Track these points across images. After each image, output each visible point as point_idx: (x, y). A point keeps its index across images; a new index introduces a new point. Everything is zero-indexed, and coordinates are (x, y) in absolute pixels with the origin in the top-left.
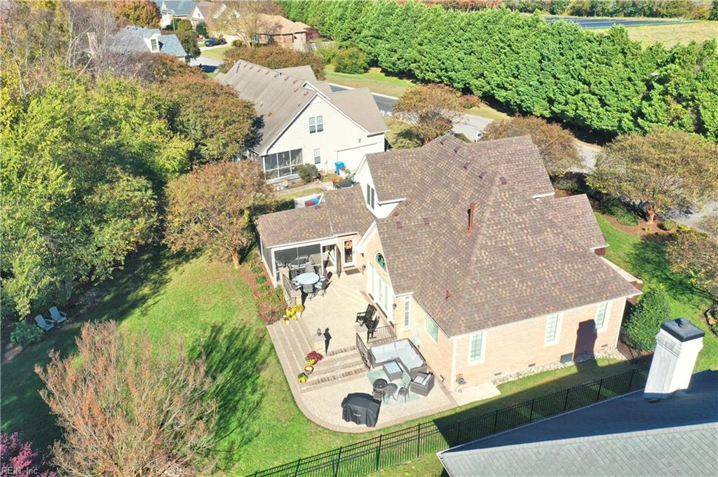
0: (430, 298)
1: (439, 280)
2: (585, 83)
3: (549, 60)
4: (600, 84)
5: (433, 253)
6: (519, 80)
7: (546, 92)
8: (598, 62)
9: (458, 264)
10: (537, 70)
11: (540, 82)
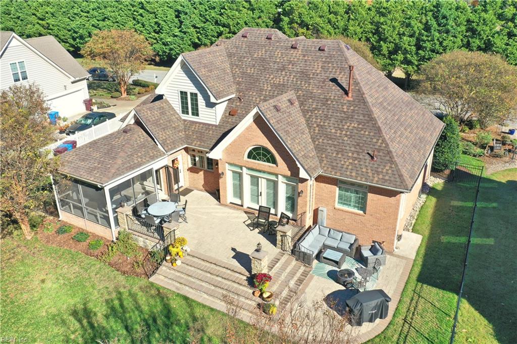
0: (350, 167)
1: (348, 148)
2: (224, 26)
3: (186, 14)
4: (237, 25)
5: (317, 129)
6: (162, 33)
7: (190, 39)
8: (230, 9)
9: (360, 126)
10: (176, 24)
11: (183, 32)
